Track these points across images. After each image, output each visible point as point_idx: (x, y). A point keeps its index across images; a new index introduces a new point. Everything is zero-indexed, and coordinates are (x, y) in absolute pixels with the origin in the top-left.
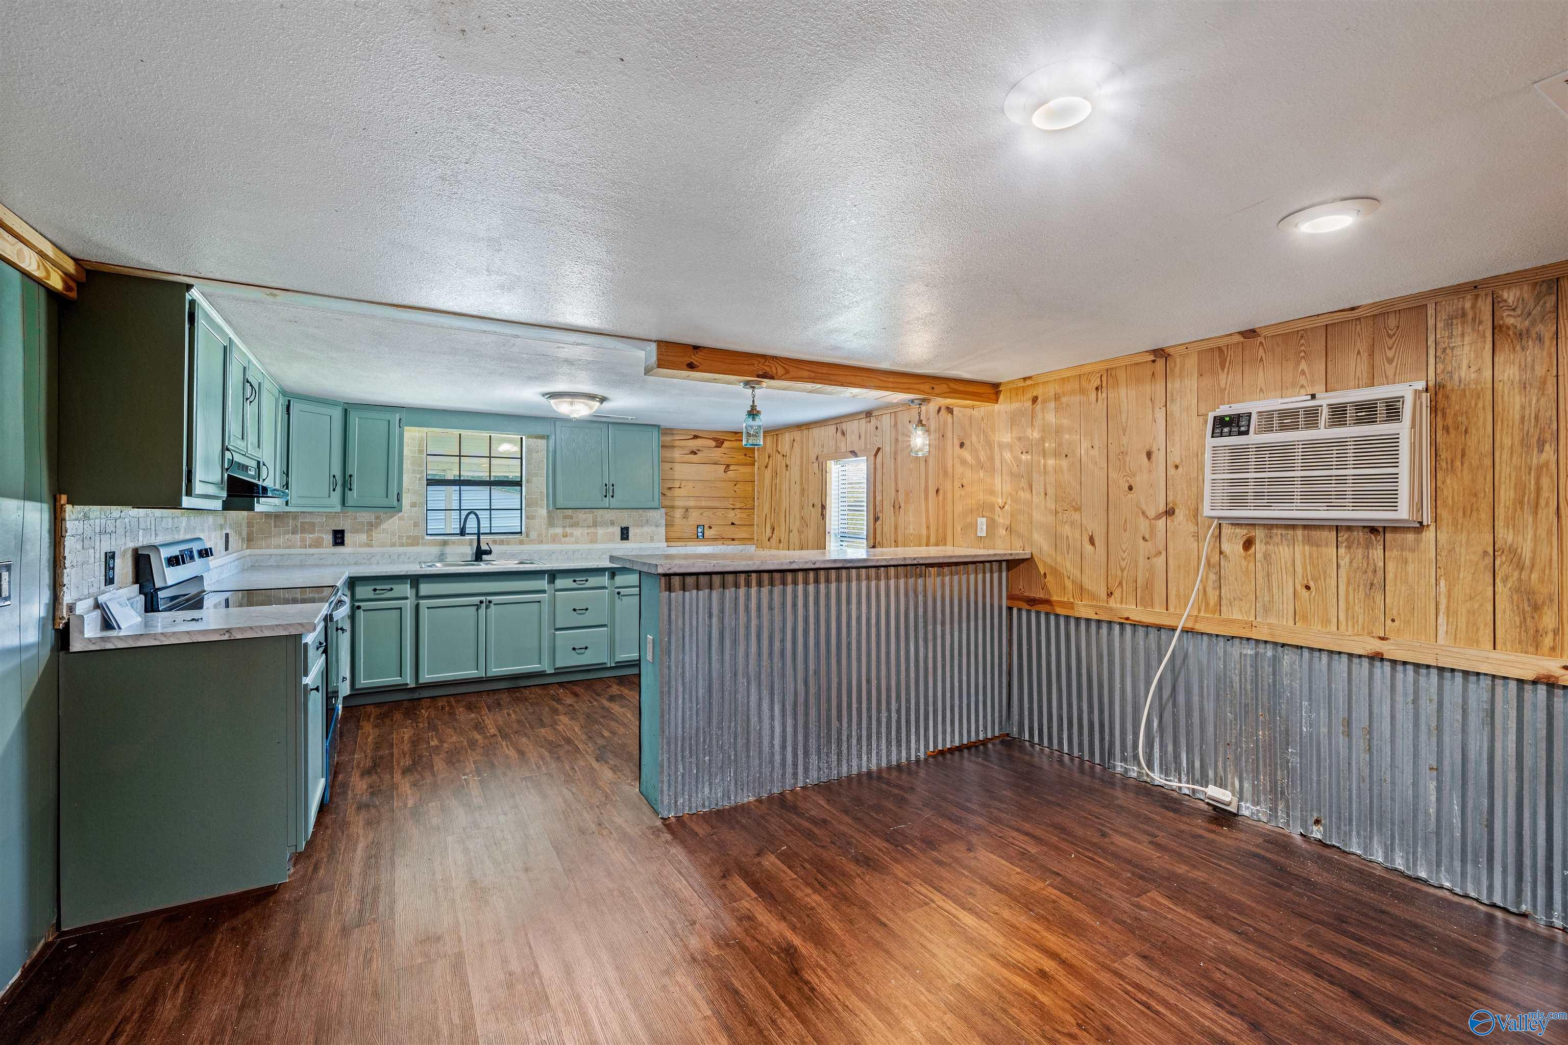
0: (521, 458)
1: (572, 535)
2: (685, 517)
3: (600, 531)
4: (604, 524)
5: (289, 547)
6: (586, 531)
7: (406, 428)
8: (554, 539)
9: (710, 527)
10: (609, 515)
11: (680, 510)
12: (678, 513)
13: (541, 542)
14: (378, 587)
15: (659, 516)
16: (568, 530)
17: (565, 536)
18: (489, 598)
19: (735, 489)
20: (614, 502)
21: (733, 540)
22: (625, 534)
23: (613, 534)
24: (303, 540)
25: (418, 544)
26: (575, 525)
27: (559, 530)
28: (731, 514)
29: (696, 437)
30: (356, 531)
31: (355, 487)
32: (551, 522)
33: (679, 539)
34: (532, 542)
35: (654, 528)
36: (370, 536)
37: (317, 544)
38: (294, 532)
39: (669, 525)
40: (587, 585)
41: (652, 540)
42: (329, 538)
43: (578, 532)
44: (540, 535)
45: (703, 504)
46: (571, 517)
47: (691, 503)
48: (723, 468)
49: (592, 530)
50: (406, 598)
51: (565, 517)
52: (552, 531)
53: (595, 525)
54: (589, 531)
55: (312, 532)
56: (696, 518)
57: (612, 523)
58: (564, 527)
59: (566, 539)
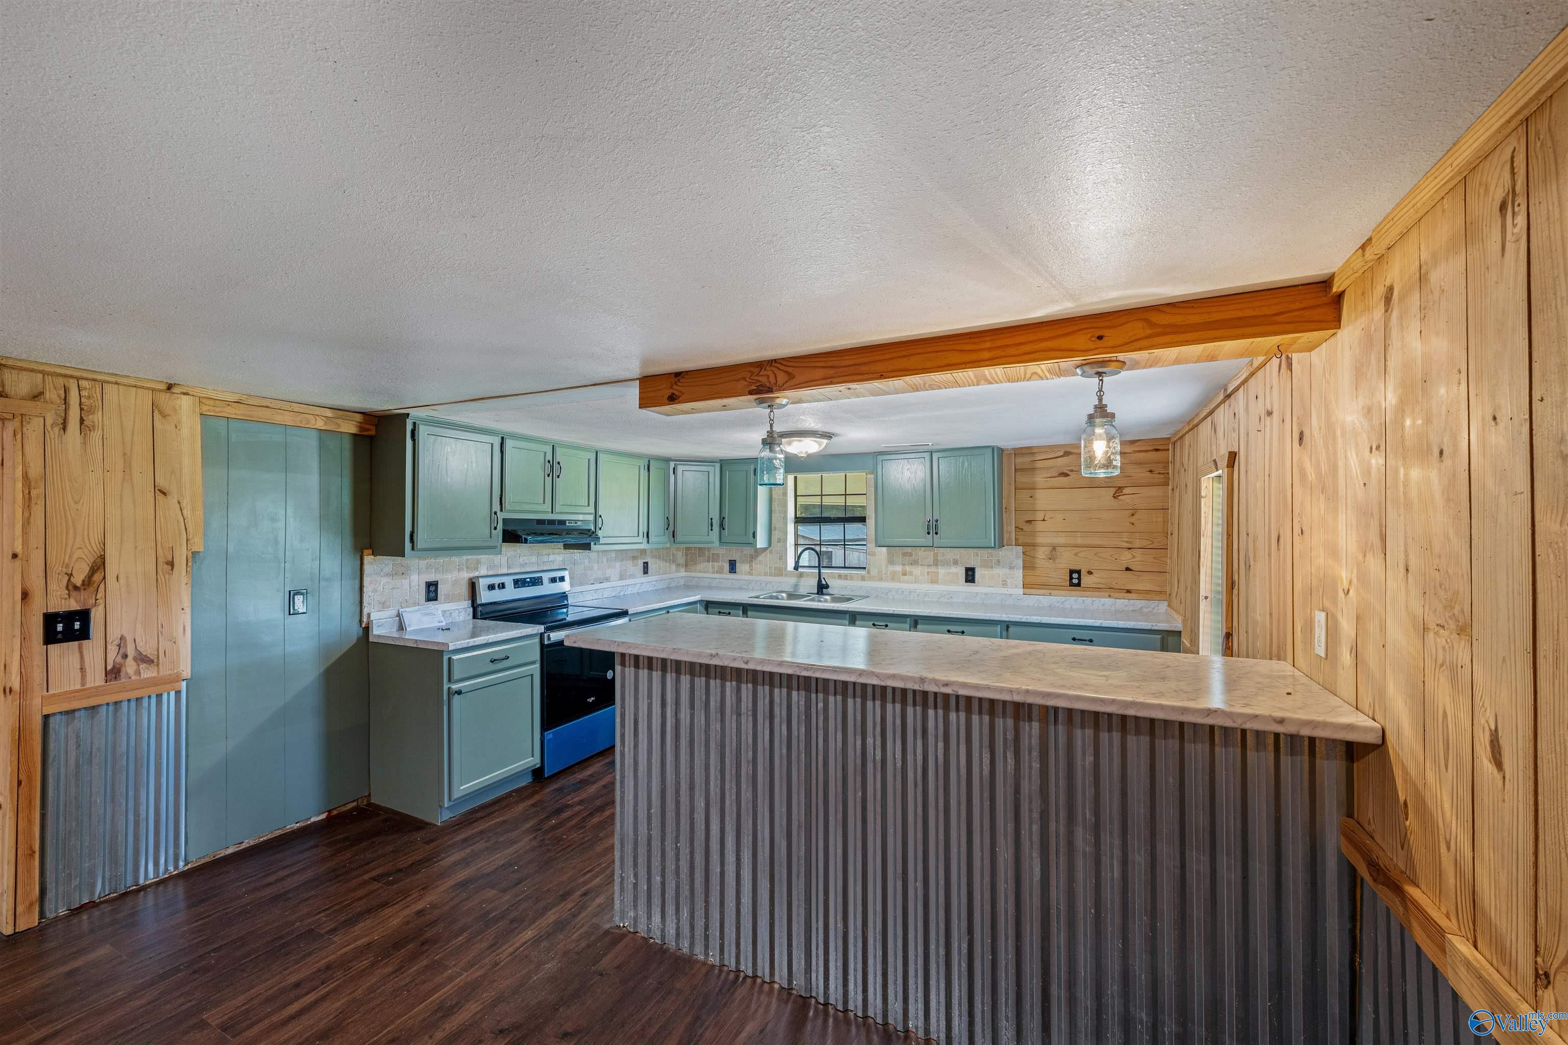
0: (867, 495)
1: (911, 573)
2: (1052, 558)
3: (942, 571)
4: (946, 564)
5: (705, 572)
6: (926, 569)
8: (894, 577)
9: (1090, 573)
10: (950, 554)
11: (1045, 548)
12: (1041, 554)
13: (881, 579)
14: (722, 611)
15: (1013, 554)
16: (908, 568)
17: (904, 574)
19: (1132, 520)
20: (941, 540)
21: (1129, 591)
22: (970, 575)
23: (957, 574)
24: (713, 567)
25: (782, 575)
26: (915, 563)
27: (898, 568)
28: (1125, 555)
29: (1066, 454)
30: (743, 562)
31: (726, 528)
32: (891, 562)
33: (1043, 586)
34: (872, 578)
35: (1007, 571)
36: (751, 566)
37: (720, 571)
38: (708, 561)
39: (1029, 566)
41: (1004, 584)
42: (727, 567)
43: (917, 571)
44: (880, 572)
45: (1079, 541)
46: (911, 555)
47: (1061, 540)
48: (1113, 490)
49: (933, 569)
51: (904, 554)
52: (891, 568)
53: (936, 563)
54: (929, 570)
55: (717, 561)
56: (1068, 560)
57: (956, 562)
58: (903, 565)
59: (906, 577)
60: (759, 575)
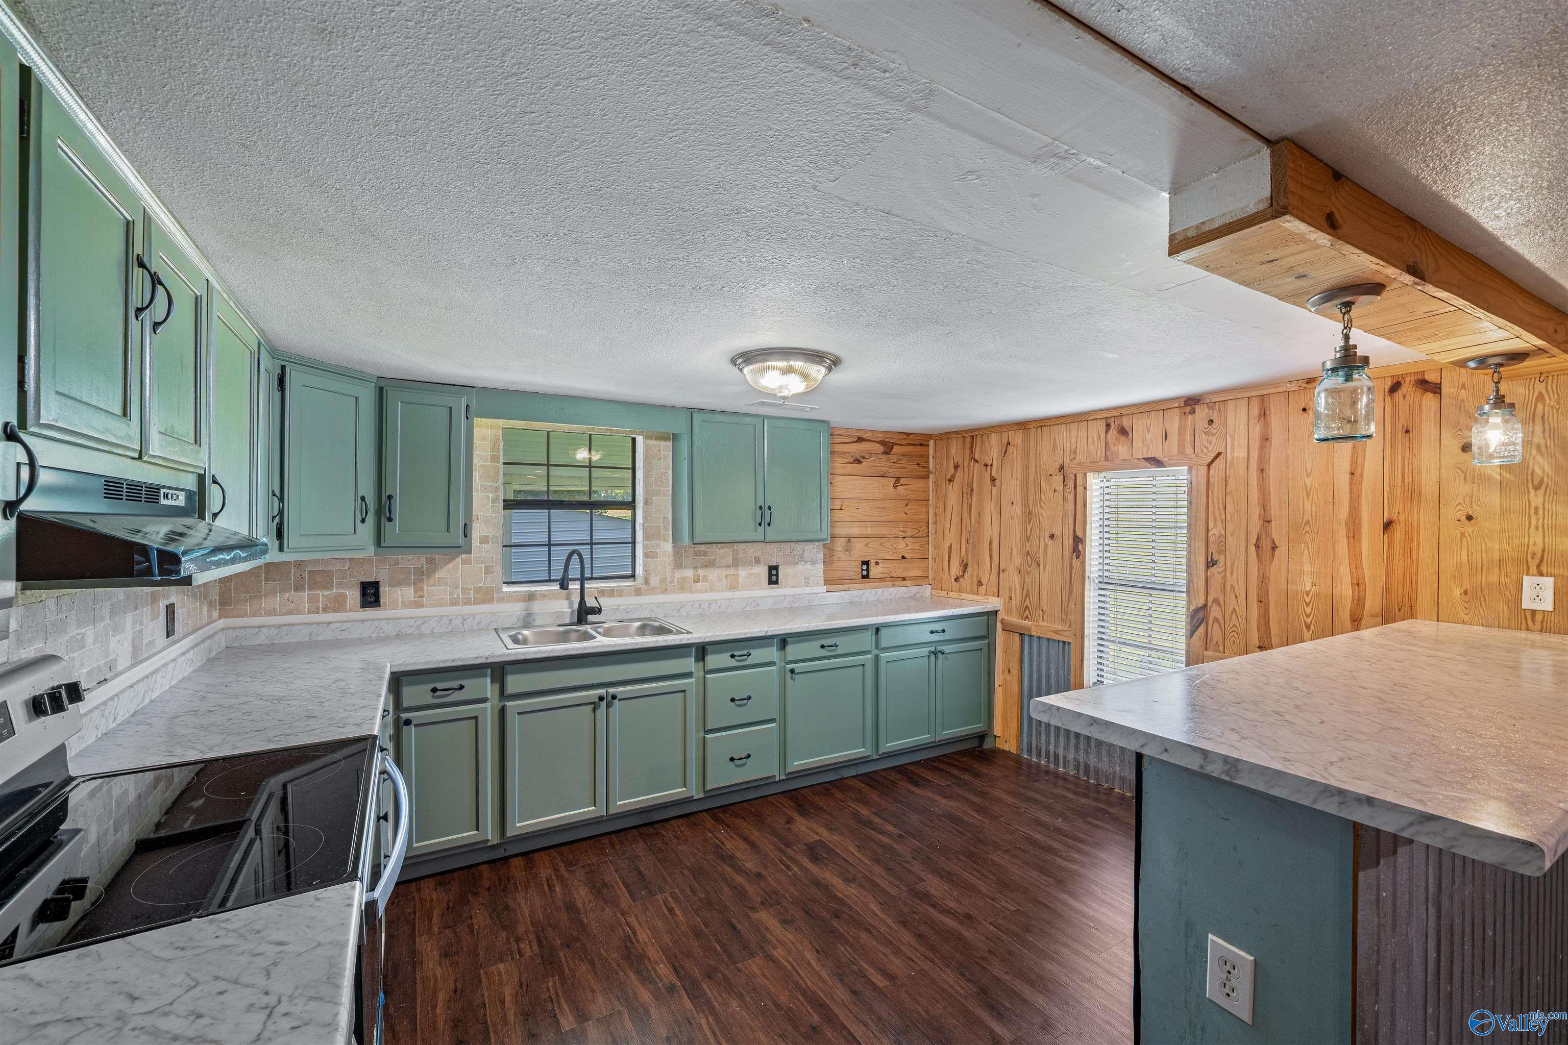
0: (634, 469)
1: (706, 579)
2: (848, 550)
3: (743, 572)
4: (746, 563)
5: (290, 613)
6: (724, 572)
7: (477, 421)
8: (682, 587)
9: (877, 563)
10: (753, 551)
11: (843, 540)
12: (840, 545)
13: (665, 591)
14: (439, 686)
15: (816, 550)
16: (701, 572)
17: (697, 581)
18: (612, 690)
19: (907, 509)
20: (771, 533)
21: (904, 579)
22: (773, 575)
23: (759, 574)
24: (313, 600)
25: (490, 600)
26: (710, 565)
27: (689, 573)
28: (901, 544)
29: (860, 440)
30: (397, 583)
31: (397, 516)
32: (678, 564)
33: (841, 581)
34: (653, 591)
35: (808, 566)
36: (419, 590)
37: (337, 605)
38: (298, 588)
39: (829, 561)
40: (750, 661)
41: (807, 584)
42: (353, 595)
43: (713, 574)
44: (663, 581)
45: (869, 531)
46: (705, 554)
47: (855, 531)
48: (893, 481)
49: (732, 571)
50: (485, 700)
52: (679, 574)
53: (736, 563)
54: (728, 573)
55: (328, 586)
56: (860, 551)
57: (758, 561)
58: (695, 568)
59: (699, 585)
60: (440, 604)
